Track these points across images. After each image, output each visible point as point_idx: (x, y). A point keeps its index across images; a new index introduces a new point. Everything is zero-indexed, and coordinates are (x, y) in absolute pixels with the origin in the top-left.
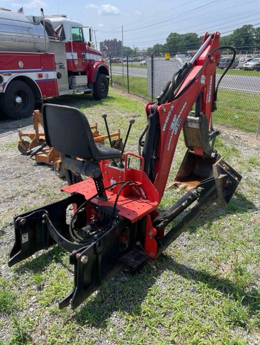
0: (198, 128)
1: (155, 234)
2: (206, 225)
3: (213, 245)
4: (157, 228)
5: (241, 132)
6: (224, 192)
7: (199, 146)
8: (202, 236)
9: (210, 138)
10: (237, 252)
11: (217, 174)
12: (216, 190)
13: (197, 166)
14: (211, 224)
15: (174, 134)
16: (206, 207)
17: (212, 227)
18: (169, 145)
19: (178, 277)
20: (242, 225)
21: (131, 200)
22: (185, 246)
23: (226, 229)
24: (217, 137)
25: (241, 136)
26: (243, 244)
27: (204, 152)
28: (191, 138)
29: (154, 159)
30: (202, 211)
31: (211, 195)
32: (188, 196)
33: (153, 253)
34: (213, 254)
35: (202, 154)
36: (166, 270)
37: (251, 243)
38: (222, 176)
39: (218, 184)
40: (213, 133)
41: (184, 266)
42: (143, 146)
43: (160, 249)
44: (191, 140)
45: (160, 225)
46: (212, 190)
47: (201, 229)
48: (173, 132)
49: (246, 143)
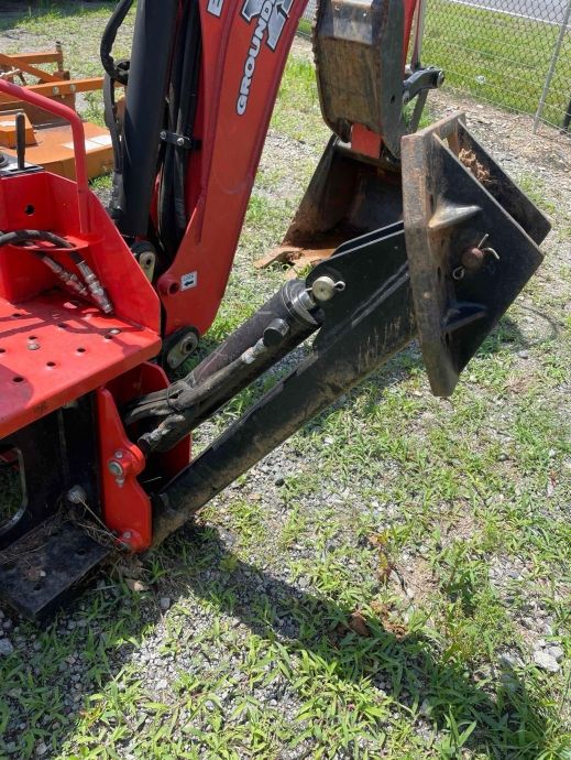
0: (369, 42)
1: (139, 469)
2: (361, 402)
3: (378, 476)
4: (144, 446)
5: (492, 111)
6: (448, 305)
7: (366, 119)
8: (344, 442)
9: (407, 94)
10: (457, 506)
11: (424, 202)
12: (403, 298)
13: (360, 198)
14: (380, 397)
15: (264, 41)
16: (350, 377)
17: (383, 406)
18: (244, 90)
19: (228, 626)
20: (479, 397)
21: (38, 321)
22: (280, 483)
23: (427, 415)
24: (433, 95)
25: (494, 121)
26: (480, 472)
27: (383, 146)
28: (342, 86)
29: (181, 149)
30: (329, 393)
31: (377, 320)
32: (270, 319)
33: (137, 535)
34: (376, 512)
35: (375, 153)
36: (187, 595)
37: (507, 467)
38: (449, 213)
39: (422, 263)
40: (418, 74)
41: (259, 572)
42: (124, 81)
43: (162, 520)
44: (343, 96)
45: (154, 434)
46: (383, 294)
47: (344, 417)
48: (259, 33)
49: (505, 141)
